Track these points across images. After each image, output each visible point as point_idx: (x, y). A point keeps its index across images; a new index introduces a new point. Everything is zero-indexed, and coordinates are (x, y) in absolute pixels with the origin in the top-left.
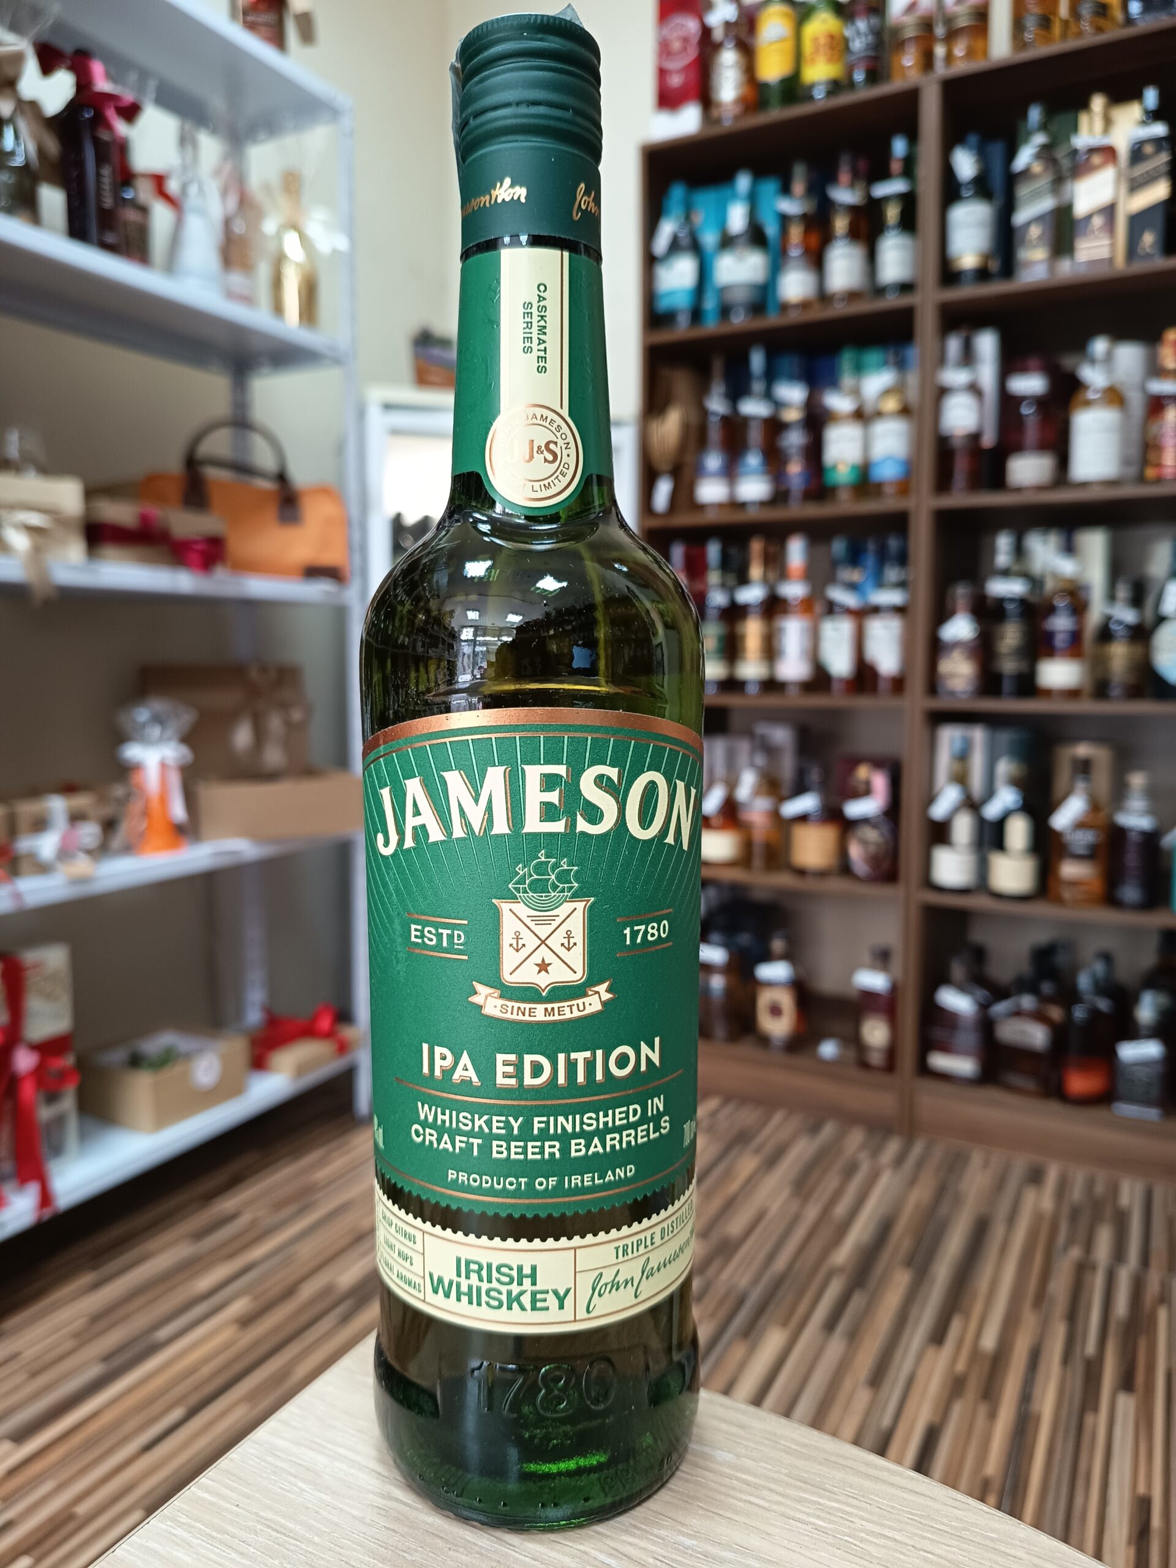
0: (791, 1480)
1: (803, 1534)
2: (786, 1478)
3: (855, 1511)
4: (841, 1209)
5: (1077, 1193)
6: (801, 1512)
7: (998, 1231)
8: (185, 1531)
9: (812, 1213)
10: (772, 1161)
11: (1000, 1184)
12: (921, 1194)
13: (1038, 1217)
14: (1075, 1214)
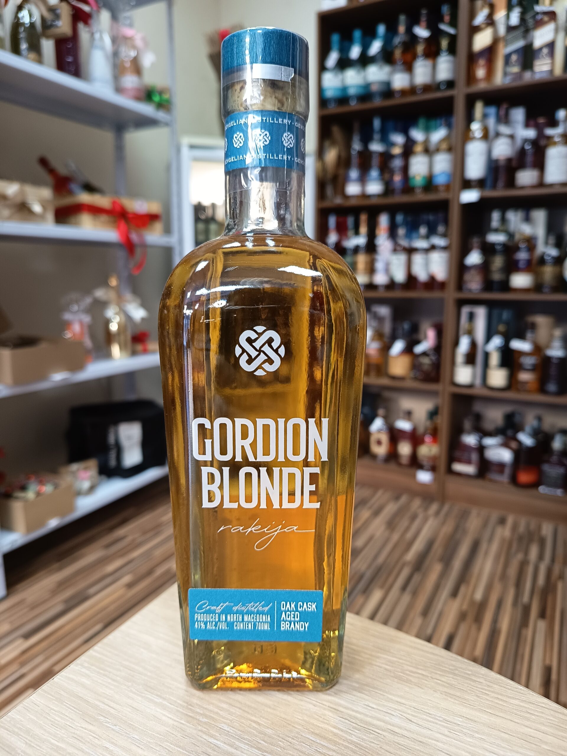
4: (409, 535)
5: (522, 529)
7: (484, 546)
9: (396, 537)
10: (377, 513)
11: (485, 524)
12: (448, 529)
13: (503, 540)
14: (520, 539)
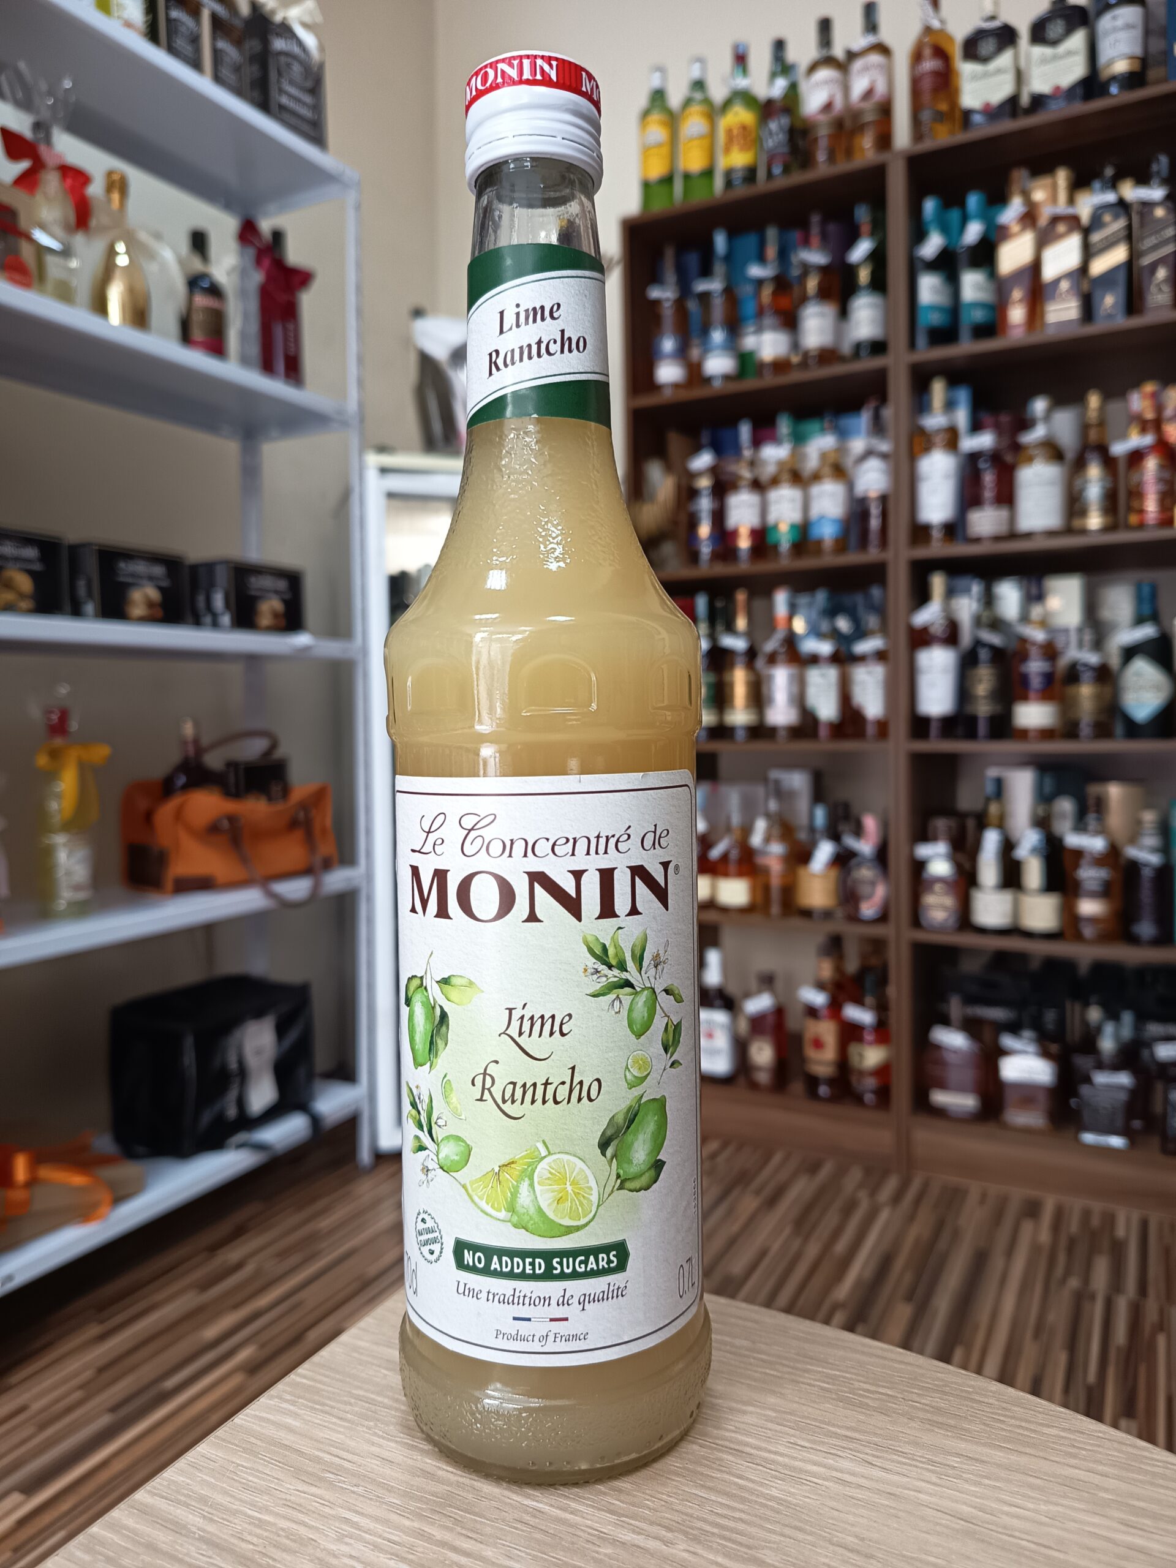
0: (801, 1358)
1: (812, 1394)
2: (795, 1357)
3: (854, 1377)
6: (810, 1379)
8: (292, 1405)
